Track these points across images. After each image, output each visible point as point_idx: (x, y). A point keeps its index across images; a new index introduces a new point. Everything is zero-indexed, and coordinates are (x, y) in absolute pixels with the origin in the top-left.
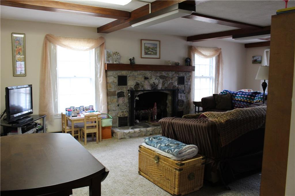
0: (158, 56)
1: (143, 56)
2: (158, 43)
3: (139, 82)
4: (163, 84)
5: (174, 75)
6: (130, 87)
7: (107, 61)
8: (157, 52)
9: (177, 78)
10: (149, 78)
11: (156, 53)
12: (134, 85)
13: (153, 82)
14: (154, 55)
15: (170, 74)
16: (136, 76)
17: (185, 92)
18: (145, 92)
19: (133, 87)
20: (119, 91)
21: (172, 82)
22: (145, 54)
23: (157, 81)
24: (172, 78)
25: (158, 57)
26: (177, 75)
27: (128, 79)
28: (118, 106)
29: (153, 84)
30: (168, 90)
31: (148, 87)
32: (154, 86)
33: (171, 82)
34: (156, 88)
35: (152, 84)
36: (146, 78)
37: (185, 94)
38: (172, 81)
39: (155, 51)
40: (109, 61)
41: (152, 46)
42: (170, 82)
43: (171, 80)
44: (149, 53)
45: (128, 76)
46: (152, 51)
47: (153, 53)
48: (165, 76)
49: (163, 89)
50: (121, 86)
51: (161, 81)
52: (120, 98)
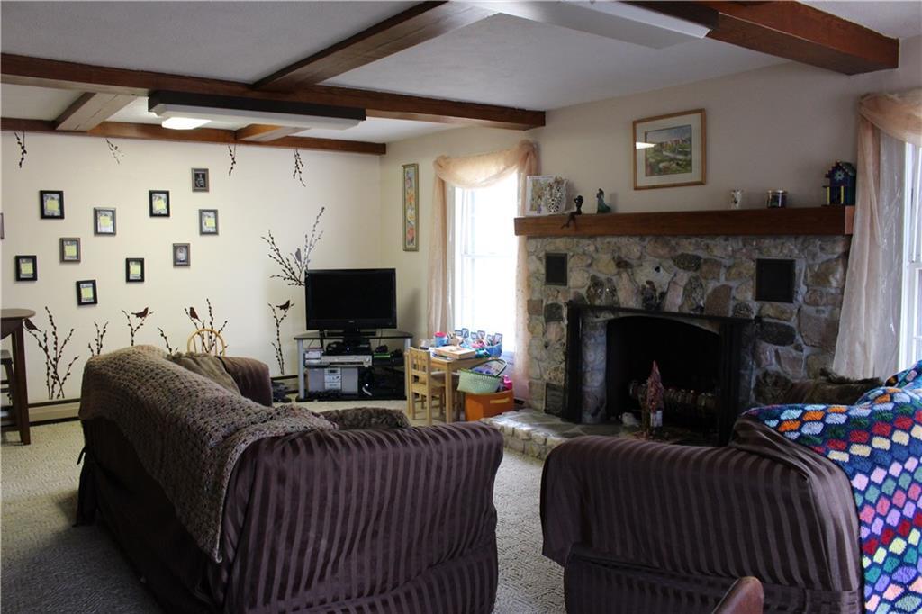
0: (695, 175)
1: (643, 180)
2: (694, 121)
3: (602, 277)
4: (689, 291)
5: (738, 255)
6: (575, 293)
7: (532, 209)
8: (691, 161)
9: (753, 266)
10: (634, 262)
11: (689, 163)
12: (586, 288)
13: (647, 279)
14: (680, 172)
15: (721, 249)
16: (595, 256)
17: (799, 339)
18: (621, 315)
19: (583, 292)
20: (550, 302)
21: (732, 284)
22: (647, 175)
23: (662, 279)
24: (729, 269)
25: (698, 179)
26: (757, 256)
27: (571, 263)
28: (546, 346)
29: (648, 286)
30: (711, 319)
31: (628, 299)
32: (652, 297)
33: (724, 286)
34: (660, 303)
35: (644, 288)
36: (622, 264)
37: (799, 348)
38: (726, 279)
39: (686, 154)
40: (539, 210)
41: (674, 139)
42: (718, 284)
43: (722, 278)
44: (661, 165)
45: (571, 254)
46: (672, 160)
47: (678, 164)
48: (699, 258)
49: (686, 310)
50: (553, 287)
51: (684, 277)
52: (552, 323)
